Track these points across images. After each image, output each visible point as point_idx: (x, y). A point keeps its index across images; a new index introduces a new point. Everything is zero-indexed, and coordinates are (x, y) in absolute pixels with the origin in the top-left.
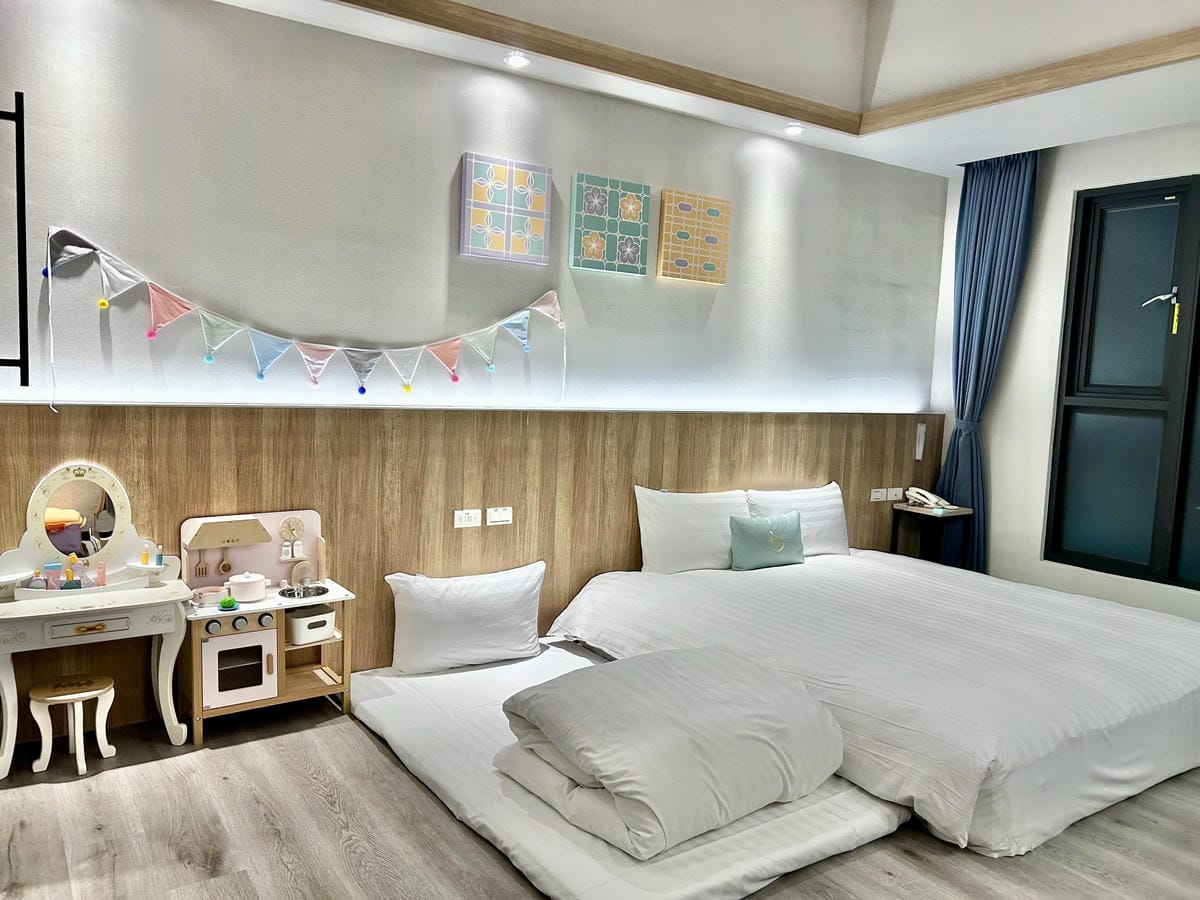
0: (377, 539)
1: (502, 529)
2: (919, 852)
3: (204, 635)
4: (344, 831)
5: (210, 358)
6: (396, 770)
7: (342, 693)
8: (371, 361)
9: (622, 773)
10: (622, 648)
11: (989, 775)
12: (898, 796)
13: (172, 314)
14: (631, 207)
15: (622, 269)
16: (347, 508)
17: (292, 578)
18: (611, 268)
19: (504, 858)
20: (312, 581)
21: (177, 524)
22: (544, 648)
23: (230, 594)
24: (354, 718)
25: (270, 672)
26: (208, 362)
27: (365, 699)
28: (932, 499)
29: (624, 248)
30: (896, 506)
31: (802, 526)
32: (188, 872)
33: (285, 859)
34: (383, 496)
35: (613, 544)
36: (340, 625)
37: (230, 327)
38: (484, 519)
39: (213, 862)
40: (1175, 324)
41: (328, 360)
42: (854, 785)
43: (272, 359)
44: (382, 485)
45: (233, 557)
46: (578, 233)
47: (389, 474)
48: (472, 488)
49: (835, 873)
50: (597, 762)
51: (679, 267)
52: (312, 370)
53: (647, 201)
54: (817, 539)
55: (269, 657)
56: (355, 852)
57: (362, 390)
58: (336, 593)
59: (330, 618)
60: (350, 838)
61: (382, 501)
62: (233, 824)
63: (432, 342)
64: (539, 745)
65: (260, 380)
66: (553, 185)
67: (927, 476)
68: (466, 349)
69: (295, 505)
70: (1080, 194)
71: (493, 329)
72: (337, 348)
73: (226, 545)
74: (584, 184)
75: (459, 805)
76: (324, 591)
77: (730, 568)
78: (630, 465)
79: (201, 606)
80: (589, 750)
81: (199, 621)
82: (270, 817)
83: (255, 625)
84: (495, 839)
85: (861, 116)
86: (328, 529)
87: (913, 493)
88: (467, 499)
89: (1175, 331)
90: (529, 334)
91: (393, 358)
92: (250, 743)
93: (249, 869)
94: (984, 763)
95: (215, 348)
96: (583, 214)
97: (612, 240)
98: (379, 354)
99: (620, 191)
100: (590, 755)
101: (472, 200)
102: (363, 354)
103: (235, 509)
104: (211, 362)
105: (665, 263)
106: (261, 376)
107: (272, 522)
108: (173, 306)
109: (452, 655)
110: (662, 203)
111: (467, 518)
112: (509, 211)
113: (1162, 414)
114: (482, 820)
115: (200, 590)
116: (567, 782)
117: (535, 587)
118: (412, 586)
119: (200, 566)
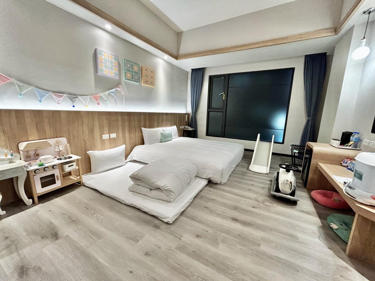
0: (83, 144)
1: (114, 138)
2: (213, 186)
3: (34, 174)
4: (94, 215)
5: (21, 95)
6: (102, 196)
7: (80, 181)
8: (76, 99)
9: (165, 185)
10: (146, 160)
11: (222, 171)
12: (208, 177)
13: (3, 81)
14: (136, 68)
15: (135, 81)
16: (74, 137)
17: (59, 155)
18: (133, 81)
19: (139, 209)
20: (66, 155)
21: (17, 144)
22: (127, 163)
23: (40, 162)
24: (85, 186)
25: (58, 180)
26: (20, 96)
27: (87, 181)
28: (189, 128)
29: (135, 77)
30: (184, 129)
31: (172, 133)
32: (48, 241)
33: (79, 227)
34: (83, 133)
35: (138, 140)
36: (77, 165)
37: (27, 87)
38: (110, 137)
39: (55, 236)
40: (224, 98)
41: (62, 98)
42: (198, 177)
43: (44, 97)
44: (83, 130)
45: (39, 152)
46: (125, 72)
47: (84, 127)
48: (106, 129)
49: (202, 193)
50: (158, 184)
51: (146, 82)
52: (58, 101)
53: (139, 67)
54: (174, 136)
55: (57, 176)
56: (100, 219)
57: (74, 106)
58: (75, 157)
59: (74, 164)
60: (97, 216)
61: (83, 134)
62: (57, 222)
63: (92, 95)
64: (140, 183)
65: (40, 103)
66: (119, 61)
67: (188, 124)
68: (101, 97)
69: (58, 136)
70: (209, 76)
71: (107, 93)
72: (65, 95)
73: (36, 149)
74: (126, 61)
75: (123, 201)
76: (71, 157)
77: (161, 142)
78: (140, 123)
79: (31, 166)
80: (156, 182)
81: (32, 171)
82: (69, 217)
83: (52, 169)
84: (136, 206)
85: (177, 56)
86: (69, 142)
87: (186, 127)
88: (105, 132)
89: (224, 99)
90: (116, 94)
91: (81, 98)
92: (55, 199)
93: (68, 234)
94: (222, 169)
95: (23, 93)
96: (126, 68)
97: (132, 75)
98: (77, 97)
99: (133, 64)
100: (156, 183)
101: (99, 60)
102: (73, 97)
103: (37, 138)
104: (21, 97)
105: (144, 81)
106: (40, 101)
107: (52, 141)
108: (3, 78)
109: (107, 168)
110: (142, 68)
111: (106, 137)
112: (109, 65)
113: (222, 112)
114: (131, 203)
115: (30, 162)
116: (149, 190)
117: (124, 150)
118: (94, 154)
119: (28, 155)
